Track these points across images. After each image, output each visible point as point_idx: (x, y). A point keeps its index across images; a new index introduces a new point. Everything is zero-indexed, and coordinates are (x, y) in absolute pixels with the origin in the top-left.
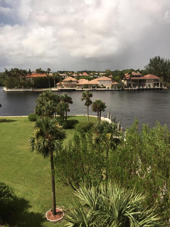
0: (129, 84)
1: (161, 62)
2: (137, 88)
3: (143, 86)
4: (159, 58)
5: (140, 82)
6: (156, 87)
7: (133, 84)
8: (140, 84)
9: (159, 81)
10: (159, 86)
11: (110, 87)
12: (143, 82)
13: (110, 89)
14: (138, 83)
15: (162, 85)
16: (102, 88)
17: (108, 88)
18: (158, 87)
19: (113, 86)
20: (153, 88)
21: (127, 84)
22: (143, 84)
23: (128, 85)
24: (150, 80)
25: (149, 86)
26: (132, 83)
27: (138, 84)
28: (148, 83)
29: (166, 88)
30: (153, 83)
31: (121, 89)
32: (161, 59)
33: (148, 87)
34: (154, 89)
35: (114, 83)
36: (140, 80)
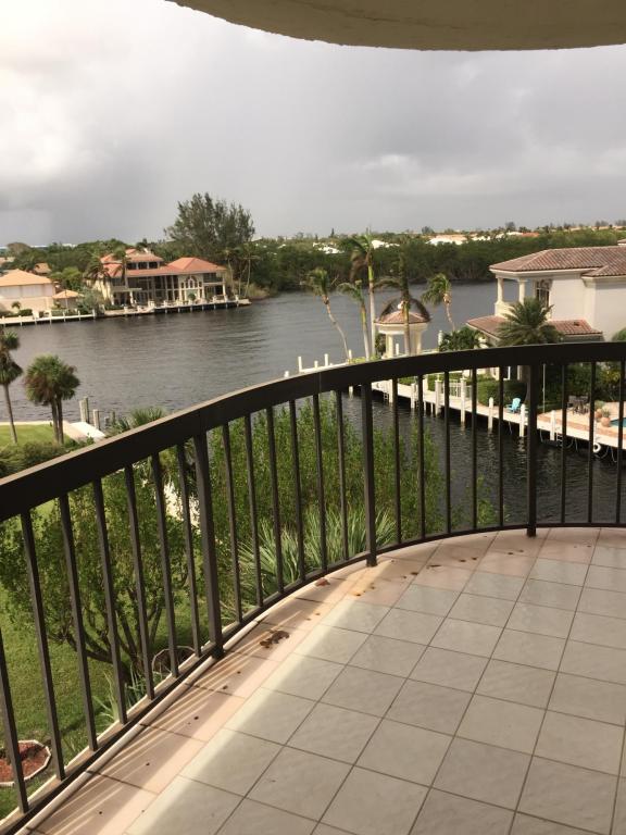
0: (122, 295)
1: (218, 215)
2: (151, 307)
3: (170, 298)
4: (209, 200)
5: (158, 286)
6: (215, 300)
7: (134, 293)
8: (159, 294)
9: (220, 280)
10: (223, 298)
11: (49, 311)
12: (170, 287)
13: (50, 318)
14: (154, 291)
15: (233, 291)
16: (16, 316)
17: (41, 315)
18: (222, 301)
19: (59, 304)
20: (206, 303)
21: (115, 296)
22: (170, 293)
23: (118, 298)
24: (191, 278)
25: (193, 297)
26: (131, 291)
27: (154, 294)
28: (185, 289)
29: (246, 301)
30: (203, 288)
31: (94, 315)
32: (214, 203)
33: (190, 303)
34: (209, 308)
35: (62, 295)
36: (158, 278)
